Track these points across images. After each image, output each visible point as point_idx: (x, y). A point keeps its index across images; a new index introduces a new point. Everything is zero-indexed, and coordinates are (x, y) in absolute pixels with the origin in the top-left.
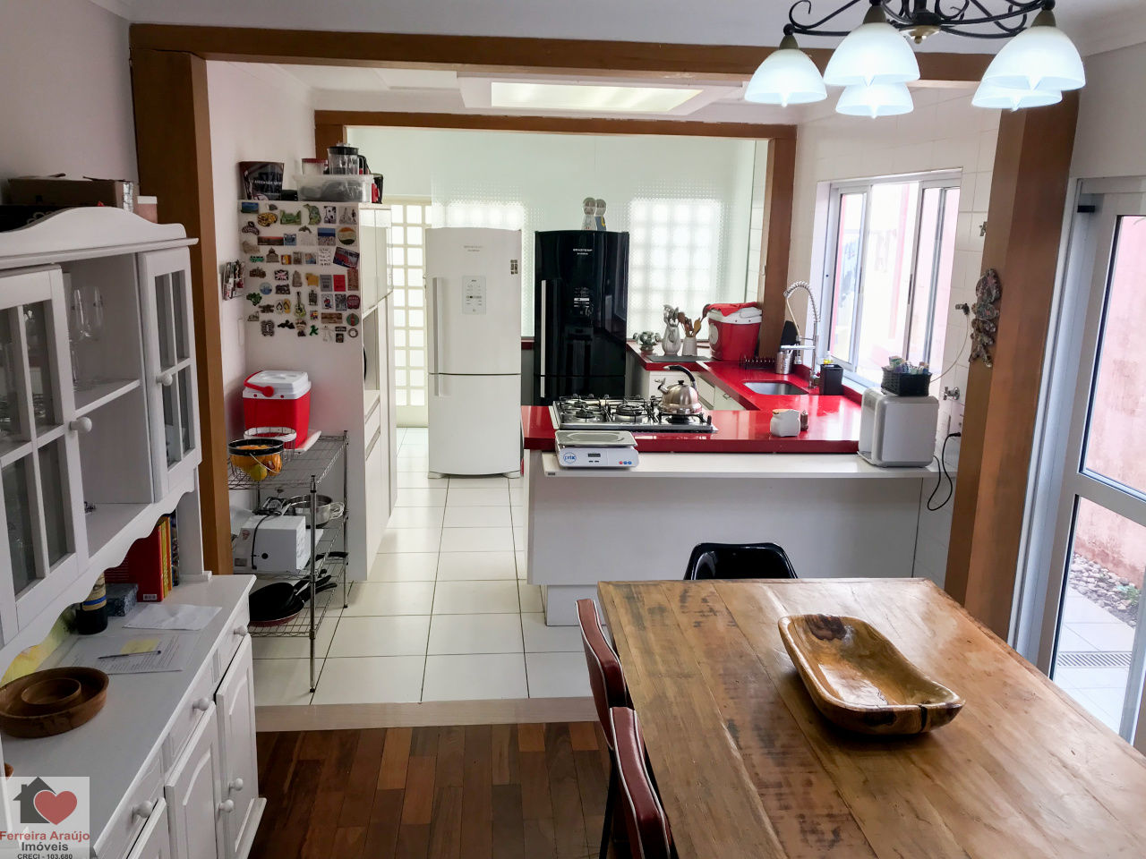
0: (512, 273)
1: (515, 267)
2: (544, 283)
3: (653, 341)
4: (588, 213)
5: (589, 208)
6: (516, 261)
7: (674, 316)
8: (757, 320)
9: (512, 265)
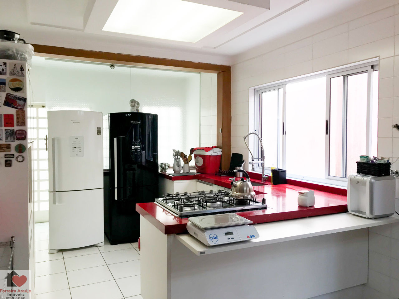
0: (98, 134)
1: (99, 131)
2: (115, 139)
3: (167, 167)
4: (133, 106)
5: (133, 104)
6: (100, 128)
7: (178, 154)
8: (220, 153)
9: (98, 130)
